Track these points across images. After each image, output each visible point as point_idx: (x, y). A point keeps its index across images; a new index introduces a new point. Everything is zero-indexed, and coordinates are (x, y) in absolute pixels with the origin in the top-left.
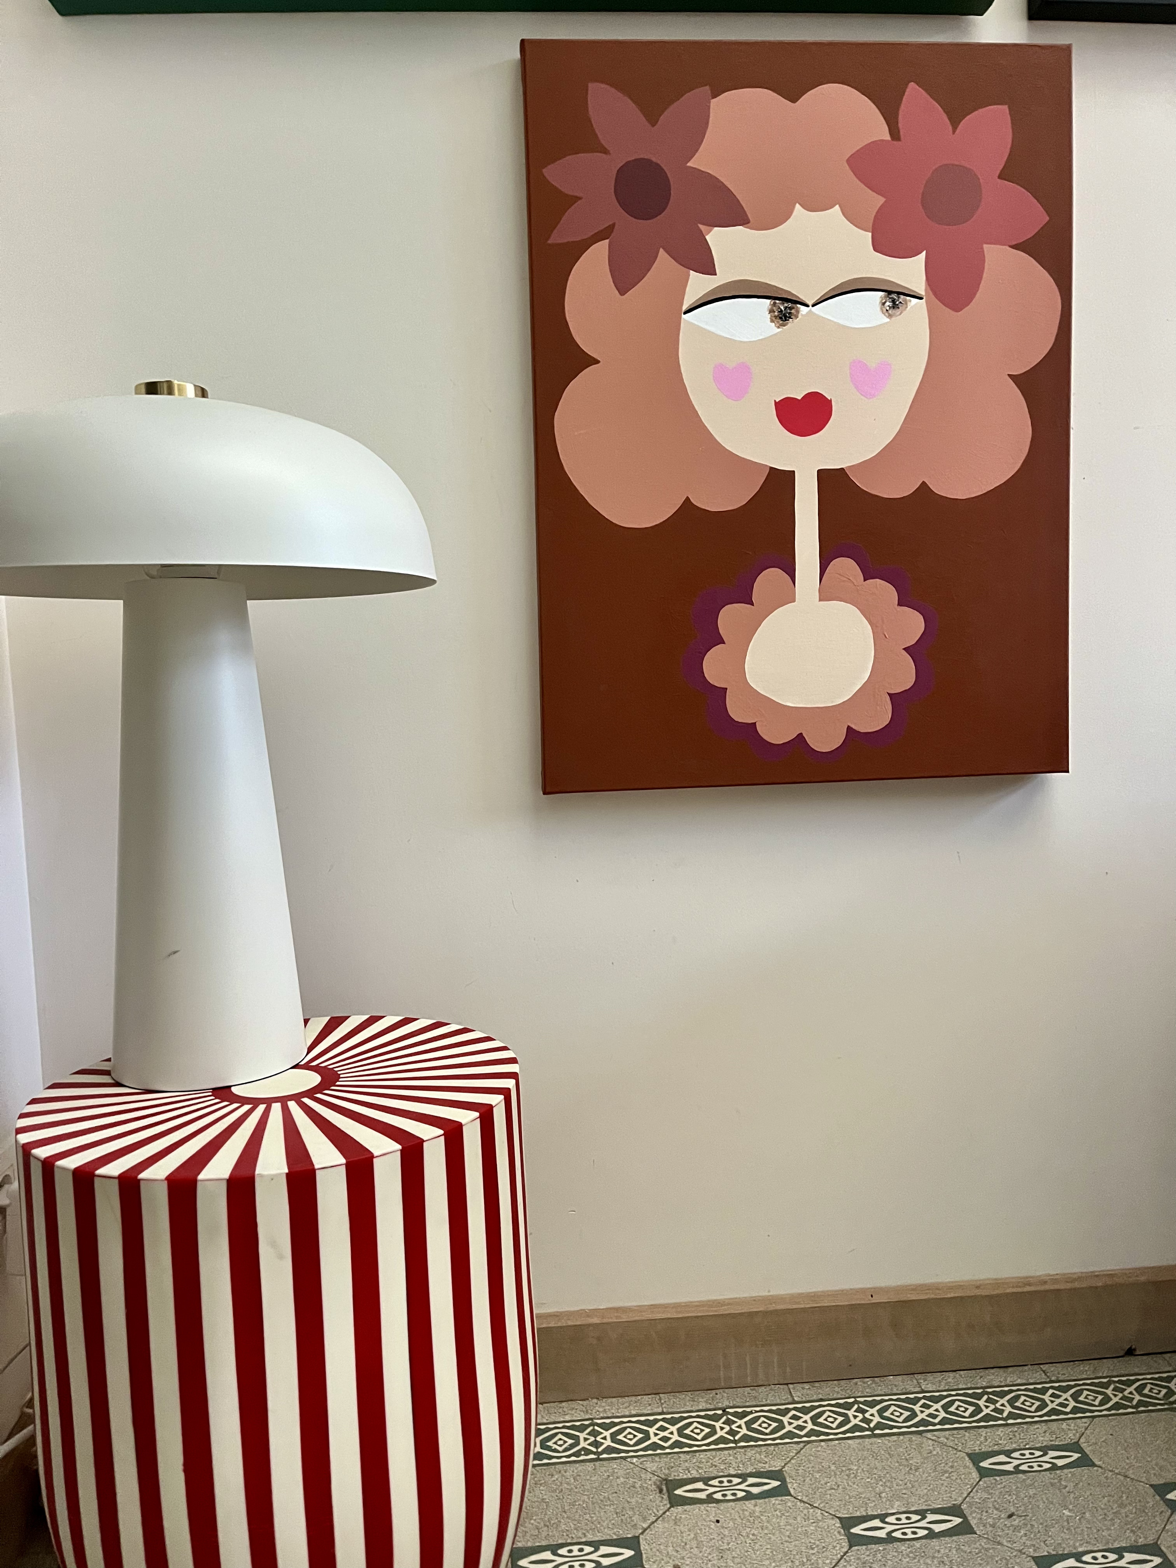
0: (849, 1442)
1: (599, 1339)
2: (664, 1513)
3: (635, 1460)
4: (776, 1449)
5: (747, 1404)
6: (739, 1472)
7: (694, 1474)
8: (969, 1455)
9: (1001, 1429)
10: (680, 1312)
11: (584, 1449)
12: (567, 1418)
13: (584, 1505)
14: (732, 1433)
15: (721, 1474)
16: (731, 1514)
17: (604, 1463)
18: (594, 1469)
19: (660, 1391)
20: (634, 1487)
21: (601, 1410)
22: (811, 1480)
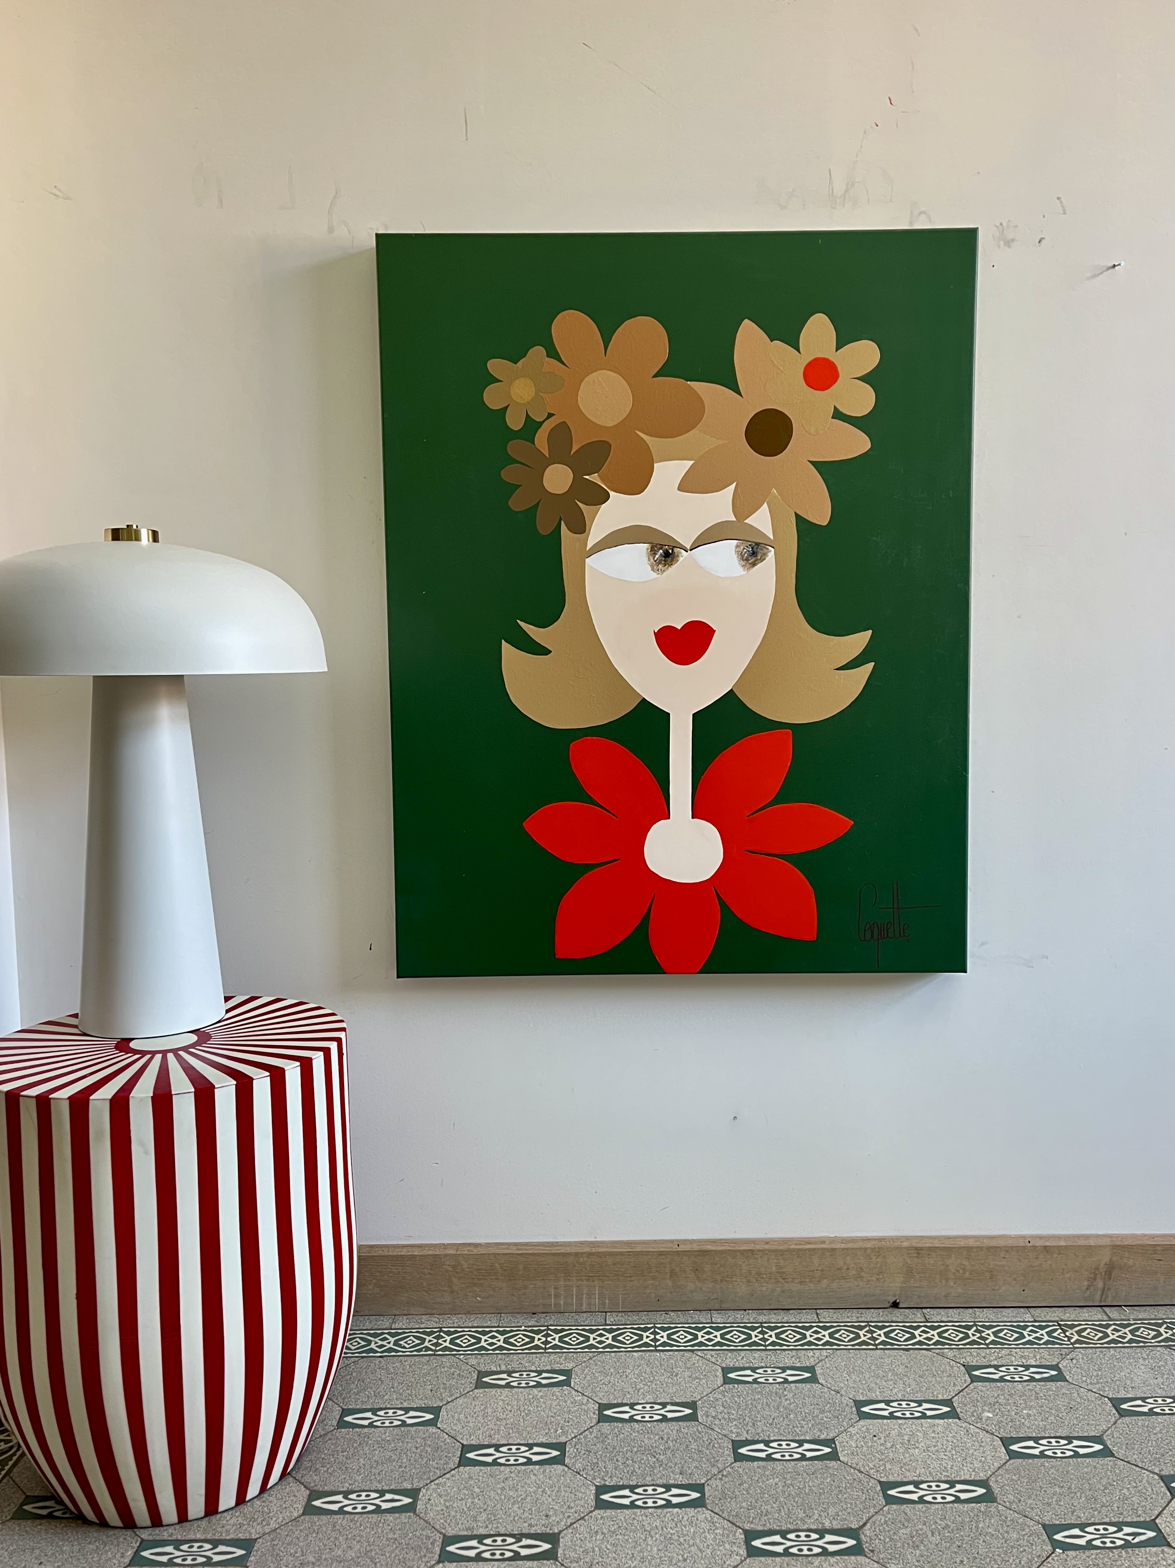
0: (634, 1354)
1: (454, 1267)
2: (468, 1392)
3: (462, 1356)
4: (574, 1356)
5: (568, 1324)
6: (538, 1369)
7: (503, 1368)
8: (723, 1369)
9: (758, 1352)
10: (520, 1250)
11: (426, 1347)
12: (423, 1326)
13: (410, 1384)
14: (546, 1343)
15: (524, 1369)
16: (518, 1396)
17: (438, 1357)
18: (428, 1361)
19: (502, 1311)
20: (453, 1374)
21: (451, 1322)
22: (591, 1377)
